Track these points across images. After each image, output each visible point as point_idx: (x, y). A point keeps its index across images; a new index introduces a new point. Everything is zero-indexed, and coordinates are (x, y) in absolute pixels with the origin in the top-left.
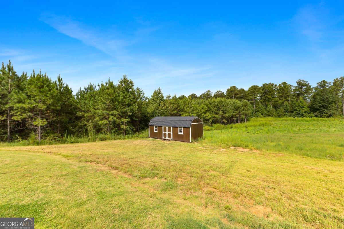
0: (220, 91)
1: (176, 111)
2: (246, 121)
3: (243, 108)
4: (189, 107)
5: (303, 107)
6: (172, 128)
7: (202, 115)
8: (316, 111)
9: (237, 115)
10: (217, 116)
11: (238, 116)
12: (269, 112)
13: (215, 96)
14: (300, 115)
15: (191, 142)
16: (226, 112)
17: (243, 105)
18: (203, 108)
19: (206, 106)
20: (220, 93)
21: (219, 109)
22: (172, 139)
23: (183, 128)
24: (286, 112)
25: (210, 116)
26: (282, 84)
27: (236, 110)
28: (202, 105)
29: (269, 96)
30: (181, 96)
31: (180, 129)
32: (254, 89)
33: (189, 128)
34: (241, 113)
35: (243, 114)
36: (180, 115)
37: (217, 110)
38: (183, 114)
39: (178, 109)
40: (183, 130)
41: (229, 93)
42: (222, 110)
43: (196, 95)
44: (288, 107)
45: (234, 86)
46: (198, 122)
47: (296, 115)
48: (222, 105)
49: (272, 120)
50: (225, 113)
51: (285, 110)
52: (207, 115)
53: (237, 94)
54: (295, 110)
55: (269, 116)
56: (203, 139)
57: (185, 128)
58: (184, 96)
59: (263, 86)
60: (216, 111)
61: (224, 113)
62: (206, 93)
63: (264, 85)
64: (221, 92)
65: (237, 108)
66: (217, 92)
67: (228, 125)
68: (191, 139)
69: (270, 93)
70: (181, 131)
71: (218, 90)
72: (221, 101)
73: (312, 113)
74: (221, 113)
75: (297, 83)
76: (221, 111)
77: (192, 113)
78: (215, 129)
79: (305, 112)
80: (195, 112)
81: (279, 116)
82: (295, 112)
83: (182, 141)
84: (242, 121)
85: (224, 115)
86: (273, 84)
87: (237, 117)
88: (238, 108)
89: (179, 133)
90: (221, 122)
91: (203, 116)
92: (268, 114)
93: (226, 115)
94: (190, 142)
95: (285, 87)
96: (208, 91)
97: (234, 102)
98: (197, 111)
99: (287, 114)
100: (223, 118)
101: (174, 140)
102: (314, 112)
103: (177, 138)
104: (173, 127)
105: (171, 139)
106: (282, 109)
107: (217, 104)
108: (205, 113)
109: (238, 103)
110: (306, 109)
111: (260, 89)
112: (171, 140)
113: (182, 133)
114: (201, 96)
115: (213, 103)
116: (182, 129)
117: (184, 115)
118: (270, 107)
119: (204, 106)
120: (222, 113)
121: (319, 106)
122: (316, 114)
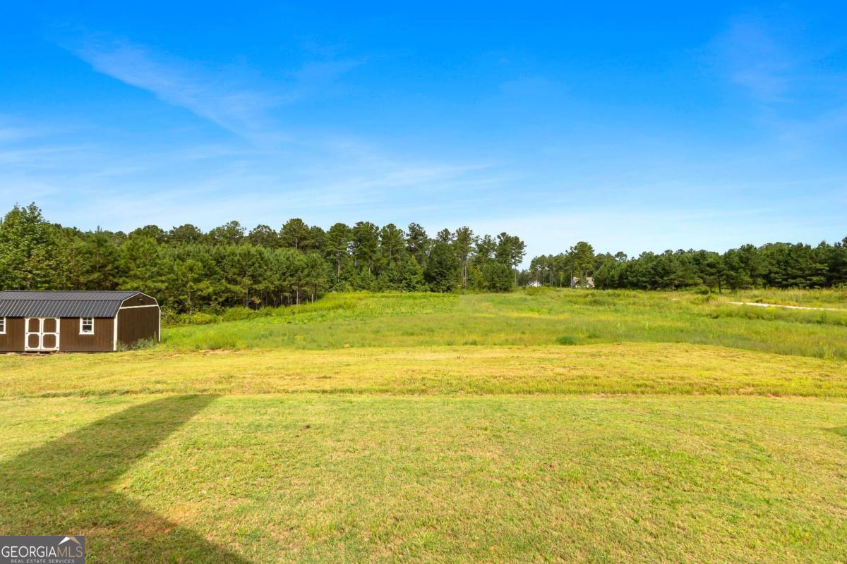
0: (266, 227)
1: (96, 275)
2: (314, 301)
3: (306, 272)
4: (145, 265)
5: (415, 274)
6: (58, 321)
7: (188, 286)
8: (432, 282)
9: (293, 287)
10: (236, 288)
11: (295, 288)
12: (363, 280)
13: (251, 236)
14: (410, 287)
15: (115, 351)
16: (260, 279)
17: (308, 265)
18: (191, 269)
19: (200, 264)
20: (266, 231)
21: (243, 273)
22: (58, 349)
23: (95, 318)
24: (391, 281)
25: (211, 290)
26: (388, 226)
27: (292, 276)
28: (190, 262)
29: (365, 247)
30: (145, 228)
31: (85, 323)
32: (339, 229)
33: (113, 318)
34: (303, 282)
35: (307, 284)
36: (114, 287)
37: (239, 275)
38: (125, 282)
39: (110, 267)
40: (93, 325)
41: (286, 233)
42: (250, 274)
43: (196, 228)
44: (395, 273)
45: (298, 220)
46: (143, 303)
47: (405, 288)
48: (250, 263)
49: (366, 297)
50: (256, 282)
51: (390, 277)
52: (201, 285)
53: (305, 238)
54: (405, 279)
55: (364, 288)
56: (158, 341)
57: (98, 320)
58: (155, 227)
59: (356, 226)
60: (235, 276)
61: (254, 281)
62: (226, 228)
63: (358, 224)
64: (269, 229)
65: (294, 271)
66: (259, 227)
67: (261, 309)
68: (117, 344)
69: (367, 243)
70: (87, 328)
71: (262, 224)
72: (249, 252)
73: (427, 284)
74: (247, 281)
75: (410, 228)
76: (248, 276)
77: (154, 282)
78: (223, 320)
79: (417, 283)
80: (164, 278)
81: (380, 289)
82: (404, 281)
83: (89, 352)
84: (305, 298)
85: (255, 286)
86: (372, 225)
87: (293, 292)
88: (296, 271)
89: (82, 332)
90: (248, 303)
91: (191, 287)
92: (361, 284)
93: (261, 287)
94: (113, 351)
95: (392, 233)
96: (233, 222)
97: (288, 256)
98: (172, 276)
99: (393, 285)
100: (252, 292)
101: (63, 350)
102: (429, 283)
103: (73, 343)
104: (62, 318)
105: (55, 349)
106: (384, 276)
107: (239, 260)
108: (197, 281)
109: (299, 257)
110: (419, 277)
111: (349, 231)
112: (55, 352)
113: (91, 332)
114: (212, 233)
115: (229, 256)
116: (91, 323)
117: (129, 286)
118: (367, 272)
119: (194, 265)
120: (250, 282)
121: (436, 272)
122: (432, 286)
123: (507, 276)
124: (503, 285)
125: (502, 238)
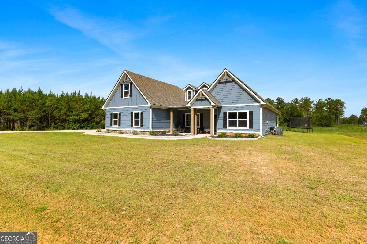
123: (328, 120)
124: (326, 124)
125: (329, 101)
